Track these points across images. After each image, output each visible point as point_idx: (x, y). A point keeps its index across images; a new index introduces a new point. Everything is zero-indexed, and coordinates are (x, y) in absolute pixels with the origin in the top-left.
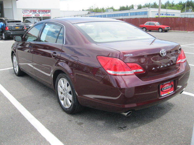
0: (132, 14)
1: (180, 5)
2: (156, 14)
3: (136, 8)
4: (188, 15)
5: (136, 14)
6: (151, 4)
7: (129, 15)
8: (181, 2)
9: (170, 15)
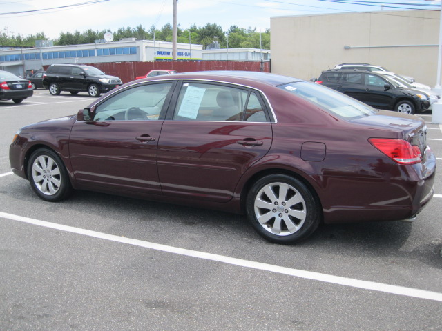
0: (102, 52)
1: (194, 33)
2: (155, 53)
3: (109, 38)
4: (215, 54)
5: (112, 52)
6: (131, 29)
7: (96, 55)
8: (195, 27)
9: (182, 54)
